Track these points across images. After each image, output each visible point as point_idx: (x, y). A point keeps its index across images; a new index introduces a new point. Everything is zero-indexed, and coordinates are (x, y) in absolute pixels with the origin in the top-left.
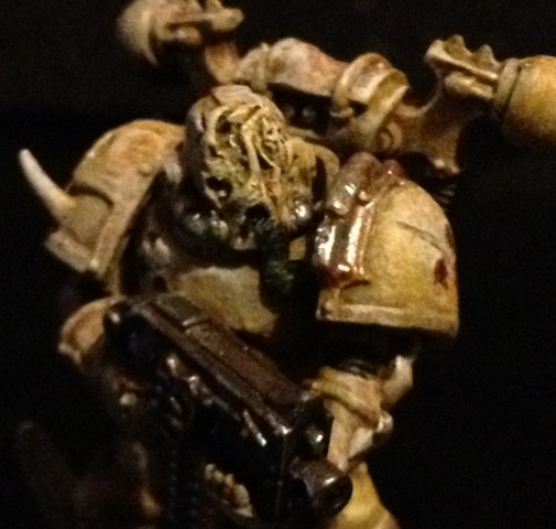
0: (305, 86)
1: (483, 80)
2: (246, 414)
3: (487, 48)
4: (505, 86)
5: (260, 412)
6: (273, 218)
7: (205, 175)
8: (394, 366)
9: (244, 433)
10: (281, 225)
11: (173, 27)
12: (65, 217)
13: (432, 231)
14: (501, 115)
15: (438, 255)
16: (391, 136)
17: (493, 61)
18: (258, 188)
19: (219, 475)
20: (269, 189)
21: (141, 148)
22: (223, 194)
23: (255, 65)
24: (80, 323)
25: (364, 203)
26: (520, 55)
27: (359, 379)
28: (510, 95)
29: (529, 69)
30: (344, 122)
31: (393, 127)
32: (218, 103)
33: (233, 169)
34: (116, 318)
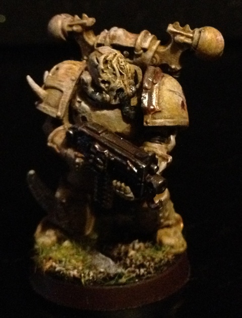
0: (125, 44)
1: (188, 37)
2: (128, 161)
3: (188, 26)
4: (196, 38)
5: (133, 160)
6: (125, 92)
7: (100, 79)
8: (170, 139)
9: (128, 168)
10: (128, 95)
11: (71, 26)
12: (44, 98)
13: (179, 91)
14: (195, 49)
15: (181, 100)
16: (156, 59)
17: (190, 30)
18: (120, 82)
19: (119, 183)
20: (123, 82)
21: (70, 71)
22: (107, 85)
23: (105, 38)
24: (55, 135)
25: (155, 84)
26: (199, 27)
27: (159, 145)
28: (198, 42)
29: (204, 32)
30: (140, 55)
31: (156, 55)
32: (102, 54)
33: (110, 76)
34: (71, 132)
